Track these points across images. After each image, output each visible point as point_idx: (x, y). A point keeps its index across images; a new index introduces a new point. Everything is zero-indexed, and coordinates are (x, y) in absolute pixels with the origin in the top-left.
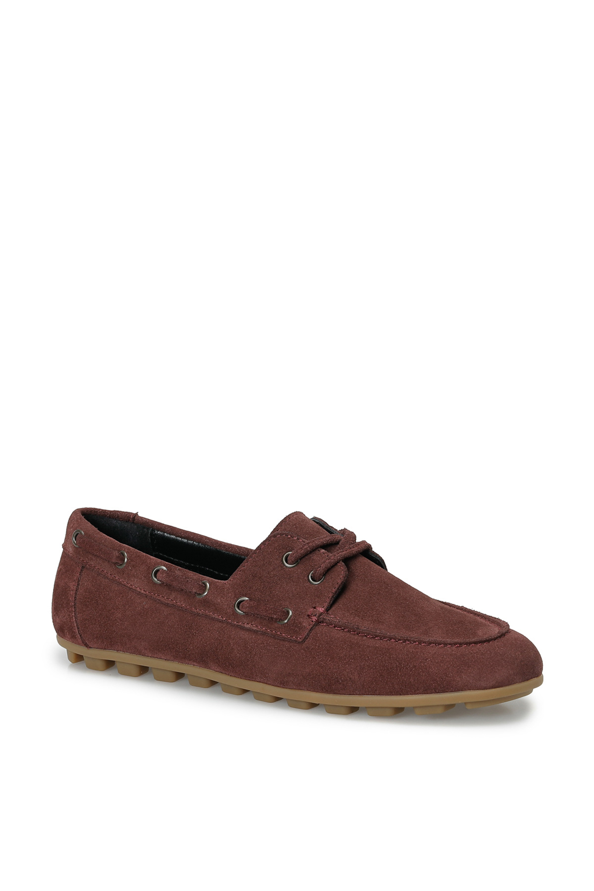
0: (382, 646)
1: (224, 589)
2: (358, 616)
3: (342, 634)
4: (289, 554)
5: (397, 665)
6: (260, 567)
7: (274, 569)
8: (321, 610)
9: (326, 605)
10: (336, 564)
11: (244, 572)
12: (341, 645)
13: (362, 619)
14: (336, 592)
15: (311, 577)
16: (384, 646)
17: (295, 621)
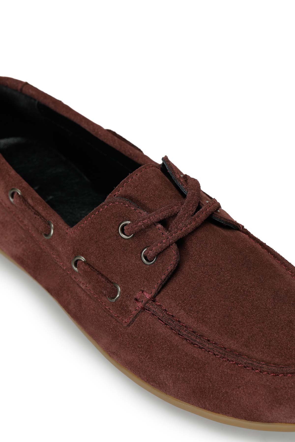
0: (199, 357)
1: (65, 239)
2: (184, 309)
3: (165, 330)
4: (126, 225)
5: (209, 386)
6: (97, 230)
7: (110, 237)
8: (148, 296)
9: (154, 291)
10: (168, 247)
11: (83, 230)
12: (162, 343)
13: (187, 313)
14: (165, 280)
15: (144, 255)
16: (202, 358)
17: (122, 303)
